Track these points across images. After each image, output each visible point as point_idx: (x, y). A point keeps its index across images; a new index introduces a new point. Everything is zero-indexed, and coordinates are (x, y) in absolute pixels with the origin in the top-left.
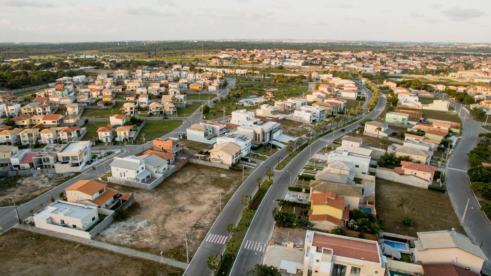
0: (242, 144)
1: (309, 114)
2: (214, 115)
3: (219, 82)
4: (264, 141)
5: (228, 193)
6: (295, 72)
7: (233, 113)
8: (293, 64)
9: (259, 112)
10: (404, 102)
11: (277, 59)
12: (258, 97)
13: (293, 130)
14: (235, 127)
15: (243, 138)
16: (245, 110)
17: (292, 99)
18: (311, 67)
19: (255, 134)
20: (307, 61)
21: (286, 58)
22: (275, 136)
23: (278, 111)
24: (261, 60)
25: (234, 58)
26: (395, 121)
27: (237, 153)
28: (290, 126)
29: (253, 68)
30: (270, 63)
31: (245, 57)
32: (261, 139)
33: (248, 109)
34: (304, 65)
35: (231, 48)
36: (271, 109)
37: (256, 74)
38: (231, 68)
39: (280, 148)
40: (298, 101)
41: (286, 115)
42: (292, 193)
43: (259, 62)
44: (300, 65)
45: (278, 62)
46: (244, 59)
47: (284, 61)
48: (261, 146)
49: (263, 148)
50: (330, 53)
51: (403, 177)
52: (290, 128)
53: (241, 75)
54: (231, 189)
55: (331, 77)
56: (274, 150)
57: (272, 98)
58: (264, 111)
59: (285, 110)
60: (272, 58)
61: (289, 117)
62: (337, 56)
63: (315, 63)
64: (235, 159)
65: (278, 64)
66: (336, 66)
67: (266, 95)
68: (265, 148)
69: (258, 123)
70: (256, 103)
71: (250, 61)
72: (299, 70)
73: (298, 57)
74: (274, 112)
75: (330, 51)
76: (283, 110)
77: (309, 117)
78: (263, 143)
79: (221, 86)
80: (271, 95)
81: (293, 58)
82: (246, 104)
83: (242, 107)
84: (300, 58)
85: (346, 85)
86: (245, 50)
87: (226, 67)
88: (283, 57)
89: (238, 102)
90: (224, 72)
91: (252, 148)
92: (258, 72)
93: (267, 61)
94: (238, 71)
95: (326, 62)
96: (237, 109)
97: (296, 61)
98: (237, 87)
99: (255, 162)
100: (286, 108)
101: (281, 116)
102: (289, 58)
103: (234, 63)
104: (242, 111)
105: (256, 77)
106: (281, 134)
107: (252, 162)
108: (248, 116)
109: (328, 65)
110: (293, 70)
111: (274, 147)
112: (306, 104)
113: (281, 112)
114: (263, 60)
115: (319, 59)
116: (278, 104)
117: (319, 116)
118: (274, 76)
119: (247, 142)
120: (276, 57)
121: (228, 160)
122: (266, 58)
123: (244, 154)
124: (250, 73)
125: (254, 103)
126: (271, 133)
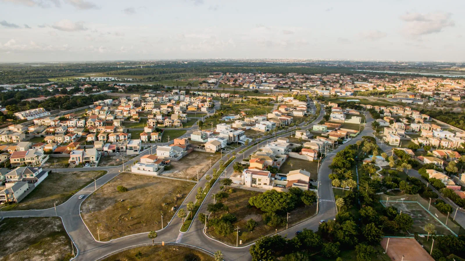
0: (222, 141)
1: (264, 126)
2: (206, 127)
3: (208, 104)
4: (234, 140)
5: (214, 162)
6: (267, 95)
7: (218, 126)
8: (266, 88)
9: (234, 125)
10: (333, 118)
11: (255, 83)
12: (236, 115)
13: (253, 135)
14: (218, 133)
15: (222, 139)
16: (225, 124)
17: (257, 116)
18: (280, 90)
19: (229, 137)
20: (279, 85)
21: (262, 82)
22: (241, 138)
23: (246, 124)
24: (242, 84)
25: (220, 83)
26: (318, 130)
27: (218, 146)
28: (252, 133)
29: (235, 91)
30: (249, 87)
31: (229, 81)
32: (233, 139)
33: (227, 123)
34: (276, 89)
35: (218, 71)
36: (241, 123)
37: (236, 97)
38: (217, 92)
39: (243, 144)
40: (260, 118)
41: (251, 127)
42: (244, 162)
43: (240, 86)
44: (272, 88)
45: (255, 86)
46: (228, 84)
47: (260, 86)
48: (233, 143)
49: (233, 144)
50: (302, 77)
51: (301, 156)
52: (252, 135)
53: (225, 98)
54: (216, 160)
55: (292, 100)
56: (240, 145)
57: (245, 116)
58: (237, 124)
59: (251, 124)
60: (251, 83)
61: (252, 128)
62: (307, 79)
63: (285, 87)
64: (218, 148)
65: (255, 88)
66: (301, 89)
67: (241, 114)
68: (234, 144)
69: (233, 131)
70: (233, 119)
71: (233, 85)
72: (270, 93)
73: (273, 81)
74: (244, 125)
75: (303, 75)
76: (250, 124)
77: (264, 128)
78: (234, 141)
79: (210, 107)
80: (244, 113)
81: (268, 82)
82: (226, 120)
83: (224, 122)
84: (274, 83)
85: (300, 106)
86: (230, 74)
87: (213, 91)
88: (260, 81)
89: (221, 118)
90: (212, 95)
91: (228, 144)
92: (238, 96)
93: (246, 85)
94: (223, 95)
95: (294, 85)
96: (220, 123)
97: (270, 85)
98: (222, 108)
99: (227, 150)
100: (251, 122)
101: (247, 128)
102: (265, 82)
103: (220, 86)
104: (223, 124)
105: (236, 99)
106: (245, 137)
107: (226, 150)
108: (226, 127)
109: (295, 88)
110: (265, 94)
111: (239, 144)
112: (266, 120)
113: (247, 125)
114: (243, 84)
115: (290, 83)
116: (247, 120)
117: (271, 127)
118: (249, 98)
119: (224, 140)
120: (255, 81)
121: (214, 149)
122: (246, 83)
123: (223, 146)
124: (232, 96)
125: (232, 119)
126: (239, 136)
